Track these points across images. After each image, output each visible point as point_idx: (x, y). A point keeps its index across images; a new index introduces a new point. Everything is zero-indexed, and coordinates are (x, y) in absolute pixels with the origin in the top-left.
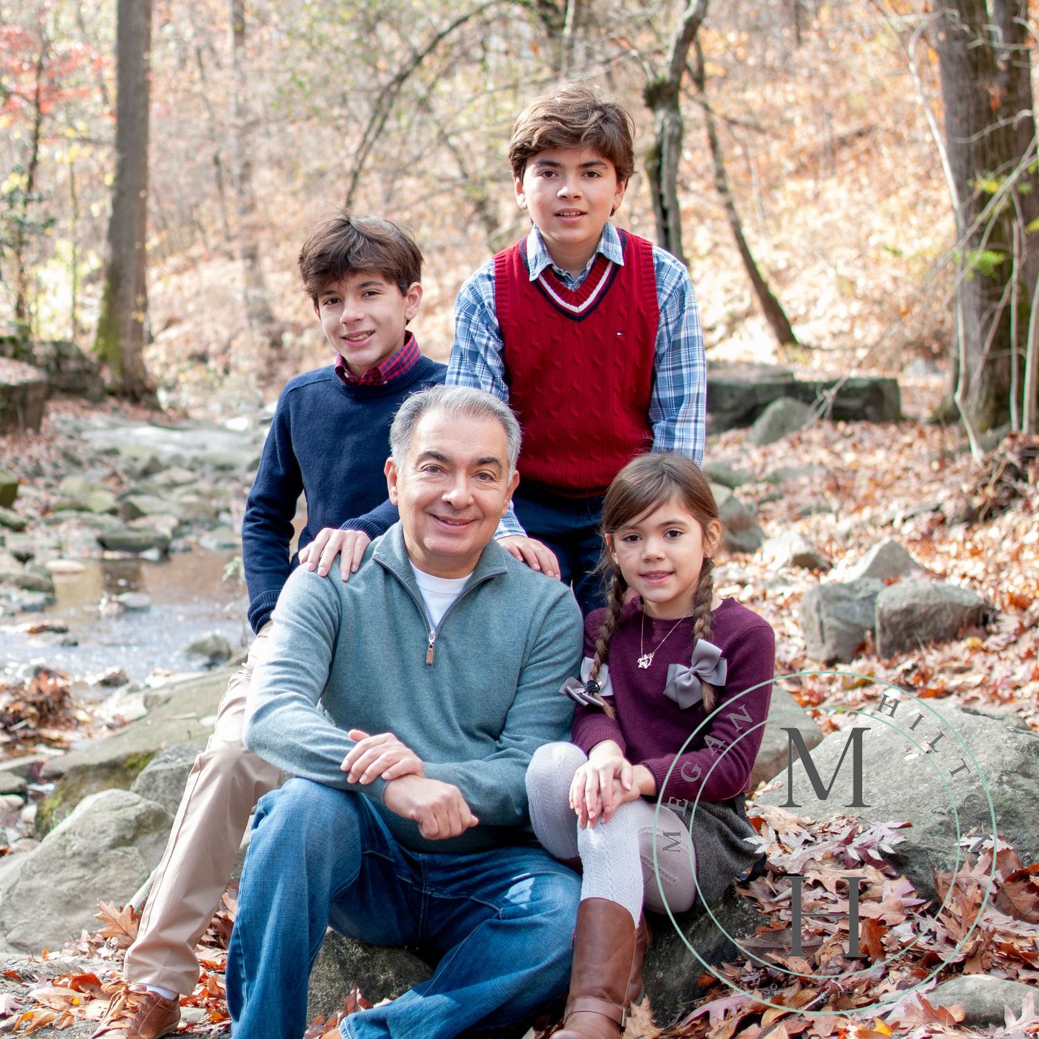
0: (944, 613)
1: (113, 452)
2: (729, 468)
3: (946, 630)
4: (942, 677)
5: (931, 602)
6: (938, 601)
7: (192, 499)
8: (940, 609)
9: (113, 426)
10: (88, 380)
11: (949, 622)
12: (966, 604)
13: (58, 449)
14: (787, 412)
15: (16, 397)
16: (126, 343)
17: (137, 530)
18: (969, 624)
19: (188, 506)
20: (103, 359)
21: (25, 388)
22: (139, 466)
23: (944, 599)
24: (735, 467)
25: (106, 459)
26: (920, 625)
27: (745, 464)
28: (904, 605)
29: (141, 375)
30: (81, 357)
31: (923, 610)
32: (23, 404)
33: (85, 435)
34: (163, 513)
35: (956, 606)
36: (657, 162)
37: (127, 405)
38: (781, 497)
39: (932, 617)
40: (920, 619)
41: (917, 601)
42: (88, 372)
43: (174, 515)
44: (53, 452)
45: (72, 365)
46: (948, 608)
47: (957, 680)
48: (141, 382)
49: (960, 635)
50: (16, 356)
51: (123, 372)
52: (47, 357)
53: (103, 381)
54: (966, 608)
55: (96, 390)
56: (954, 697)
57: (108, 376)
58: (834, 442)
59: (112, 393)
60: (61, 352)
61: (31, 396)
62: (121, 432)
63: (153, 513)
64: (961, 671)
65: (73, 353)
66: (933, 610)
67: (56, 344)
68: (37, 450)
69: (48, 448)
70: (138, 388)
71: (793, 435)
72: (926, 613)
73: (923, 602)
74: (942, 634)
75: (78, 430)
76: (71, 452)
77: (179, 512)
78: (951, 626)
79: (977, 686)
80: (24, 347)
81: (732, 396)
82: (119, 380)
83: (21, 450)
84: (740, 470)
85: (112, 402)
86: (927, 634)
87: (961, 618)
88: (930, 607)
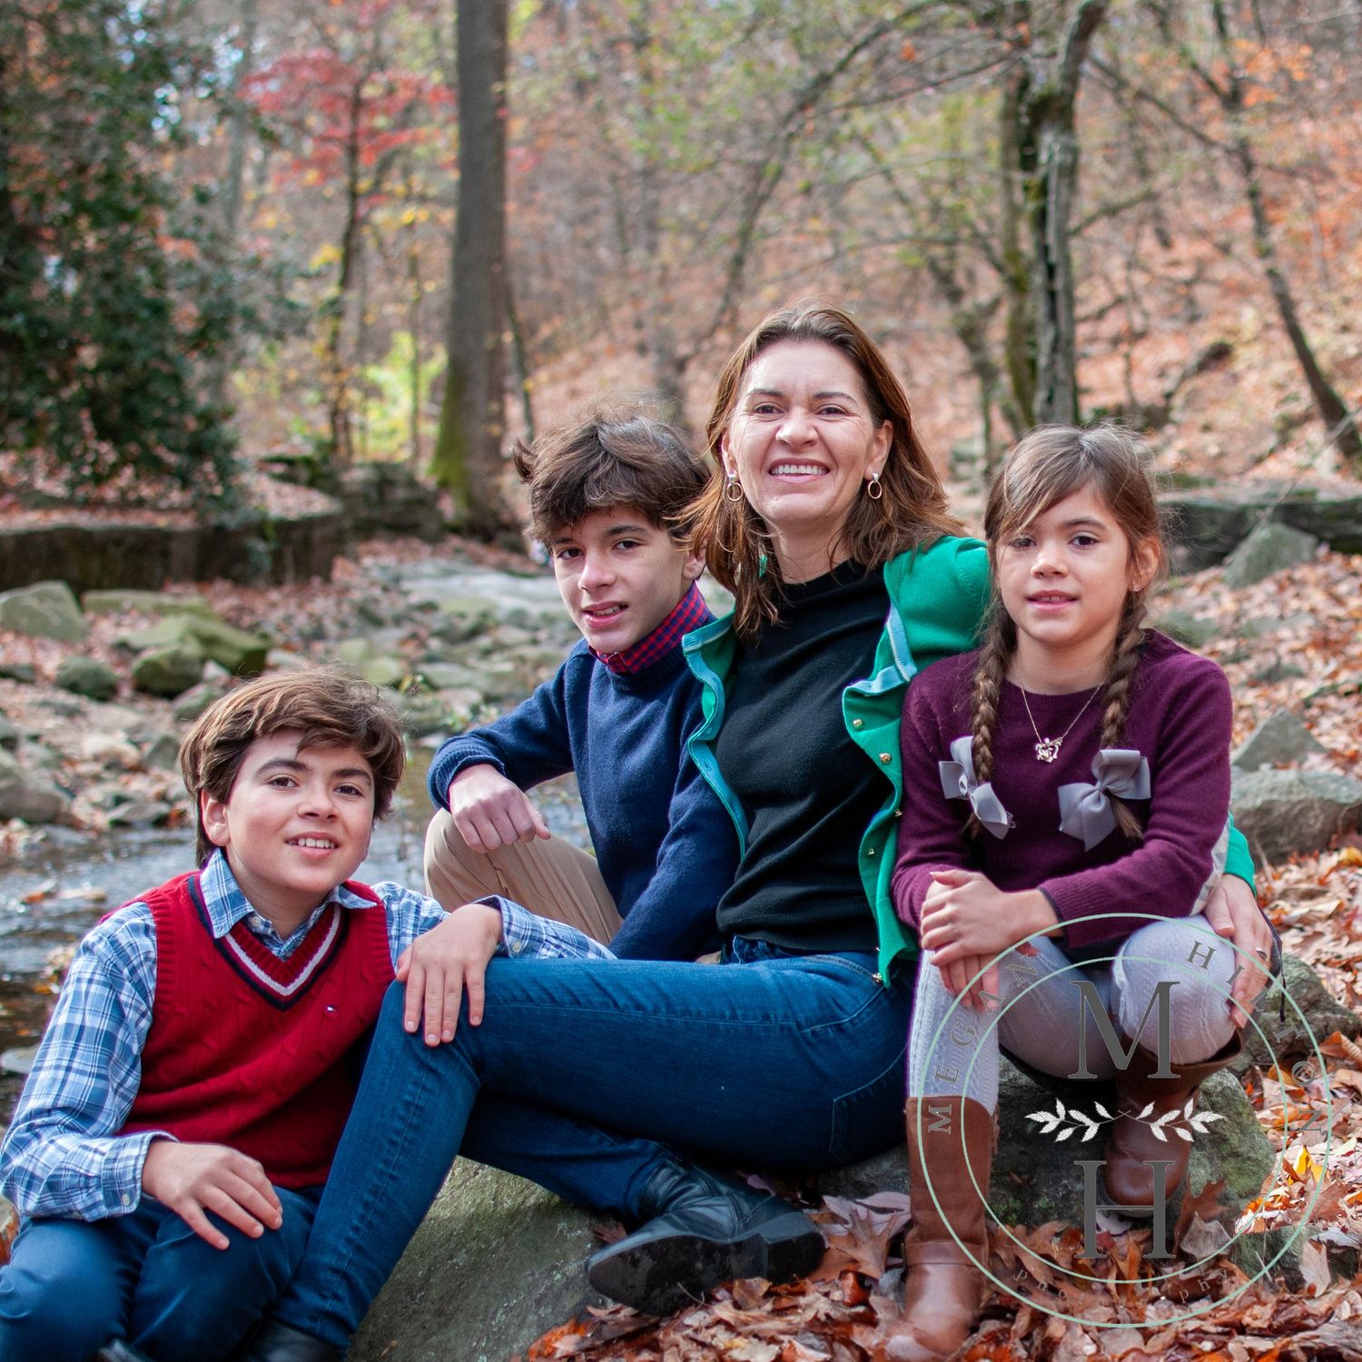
0: (1311, 814)
1: (429, 607)
2: (1189, 618)
3: (1314, 837)
4: (1281, 903)
5: (1294, 798)
6: (1302, 796)
7: (507, 667)
8: (1306, 808)
9: (448, 573)
10: (421, 515)
11: (1318, 826)
12: (1343, 800)
13: (353, 604)
14: (1273, 543)
15: (297, 535)
16: (476, 464)
17: (421, 709)
18: (1346, 831)
19: (500, 677)
20: (444, 485)
21: (308, 524)
22: (465, 625)
23: (1311, 794)
24: (1199, 617)
25: (418, 616)
26: (1280, 831)
27: (1213, 613)
28: (1259, 802)
29: (494, 505)
30: (412, 483)
31: (1283, 809)
32: (307, 544)
33: (406, 585)
34: (462, 686)
35: (1327, 804)
36: (1040, 202)
37: (475, 547)
38: (1247, 657)
39: (1296, 817)
40: (1279, 822)
41: (1275, 796)
42: (424, 501)
43: (478, 689)
44: (346, 608)
45: (400, 494)
46: (1316, 805)
47: (1303, 908)
48: (495, 515)
49: (1333, 845)
50: (312, 483)
51: (471, 502)
52: (367, 483)
53: (441, 514)
54: (1342, 806)
55: (432, 526)
56: (1293, 932)
57: (450, 507)
58: (1337, 582)
59: (455, 530)
60: (385, 477)
61: (318, 534)
62: (455, 583)
63: (450, 687)
64: (1310, 895)
65: (400, 477)
66: (1296, 810)
67: (378, 466)
68: (322, 605)
69: (339, 604)
70: (490, 523)
71: (1281, 574)
72: (1287, 812)
73: (1284, 799)
74: (1309, 843)
75: (397, 579)
76: (372, 607)
77: (484, 684)
78: (1321, 831)
79: (1330, 917)
80: (325, 469)
81: (1213, 522)
82: (465, 512)
83: (300, 606)
84: (1207, 621)
85: (455, 542)
86: (1290, 843)
87: (1335, 821)
88: (1294, 805)
